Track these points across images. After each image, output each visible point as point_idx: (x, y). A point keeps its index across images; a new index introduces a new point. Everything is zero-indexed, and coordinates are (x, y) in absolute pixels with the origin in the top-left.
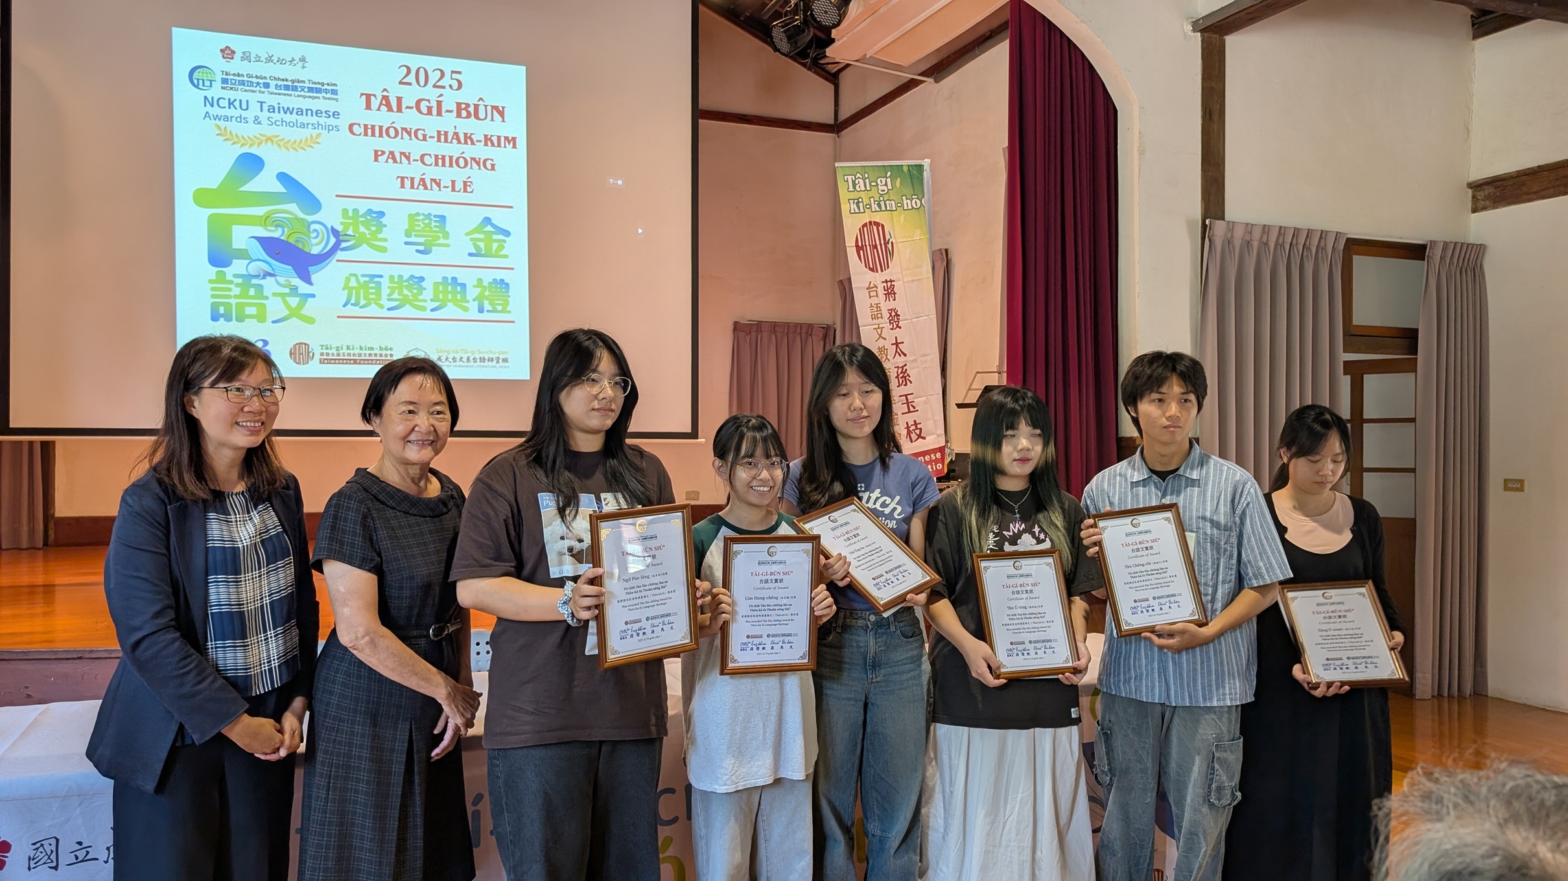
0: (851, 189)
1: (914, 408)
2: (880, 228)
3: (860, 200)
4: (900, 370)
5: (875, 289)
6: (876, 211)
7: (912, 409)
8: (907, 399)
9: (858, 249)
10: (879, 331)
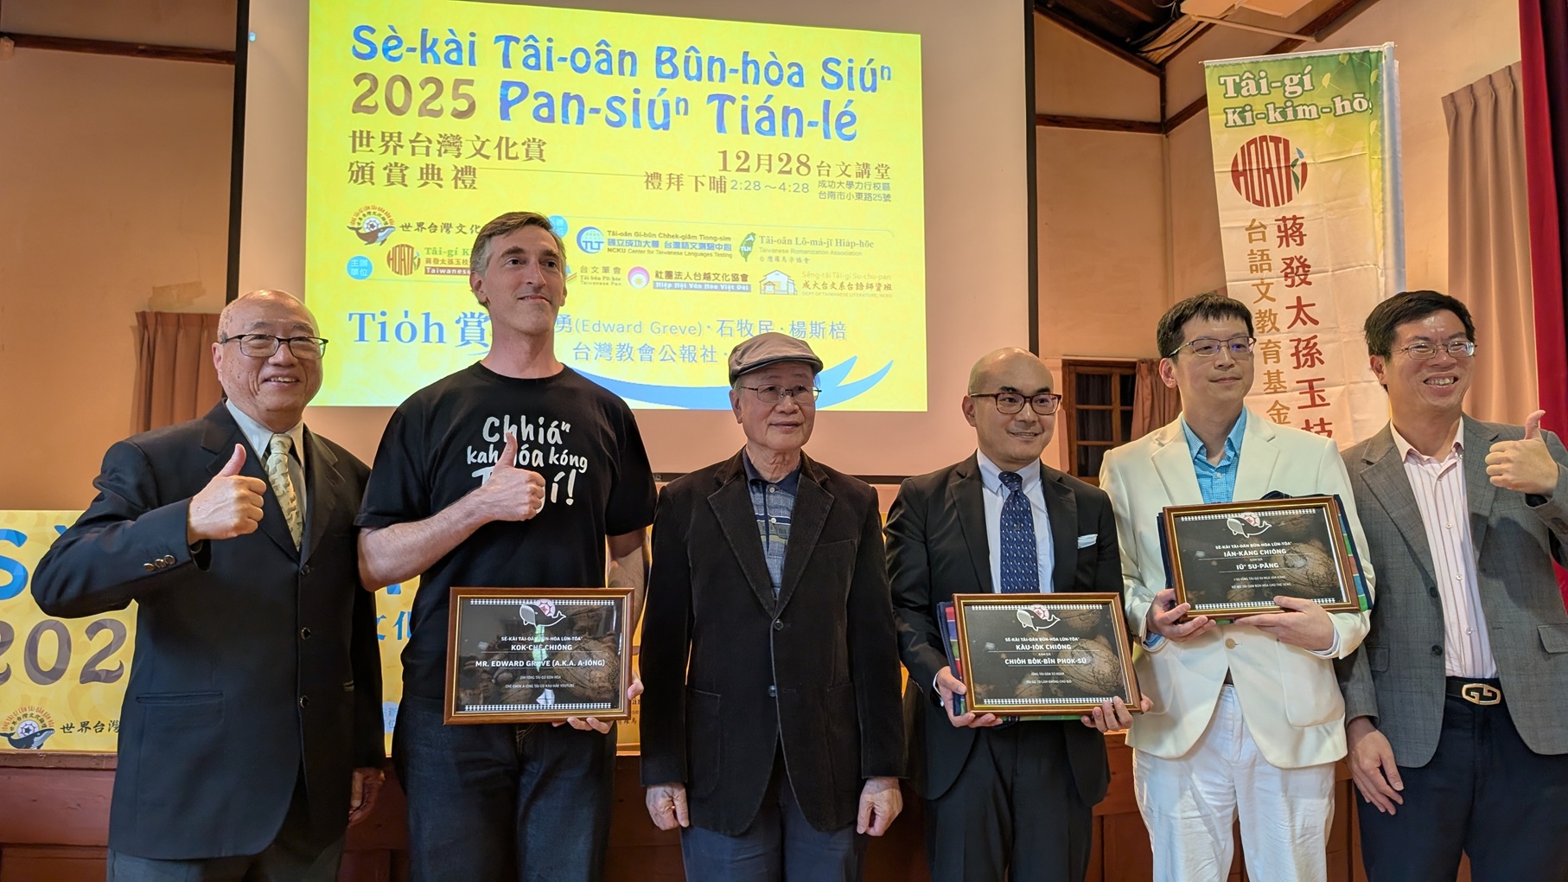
0: (1231, 93)
1: (1323, 399)
2: (1281, 146)
3: (1248, 108)
5: (1262, 229)
6: (1277, 122)
7: (1318, 401)
8: (1311, 387)
9: (1235, 174)
10: (1263, 289)
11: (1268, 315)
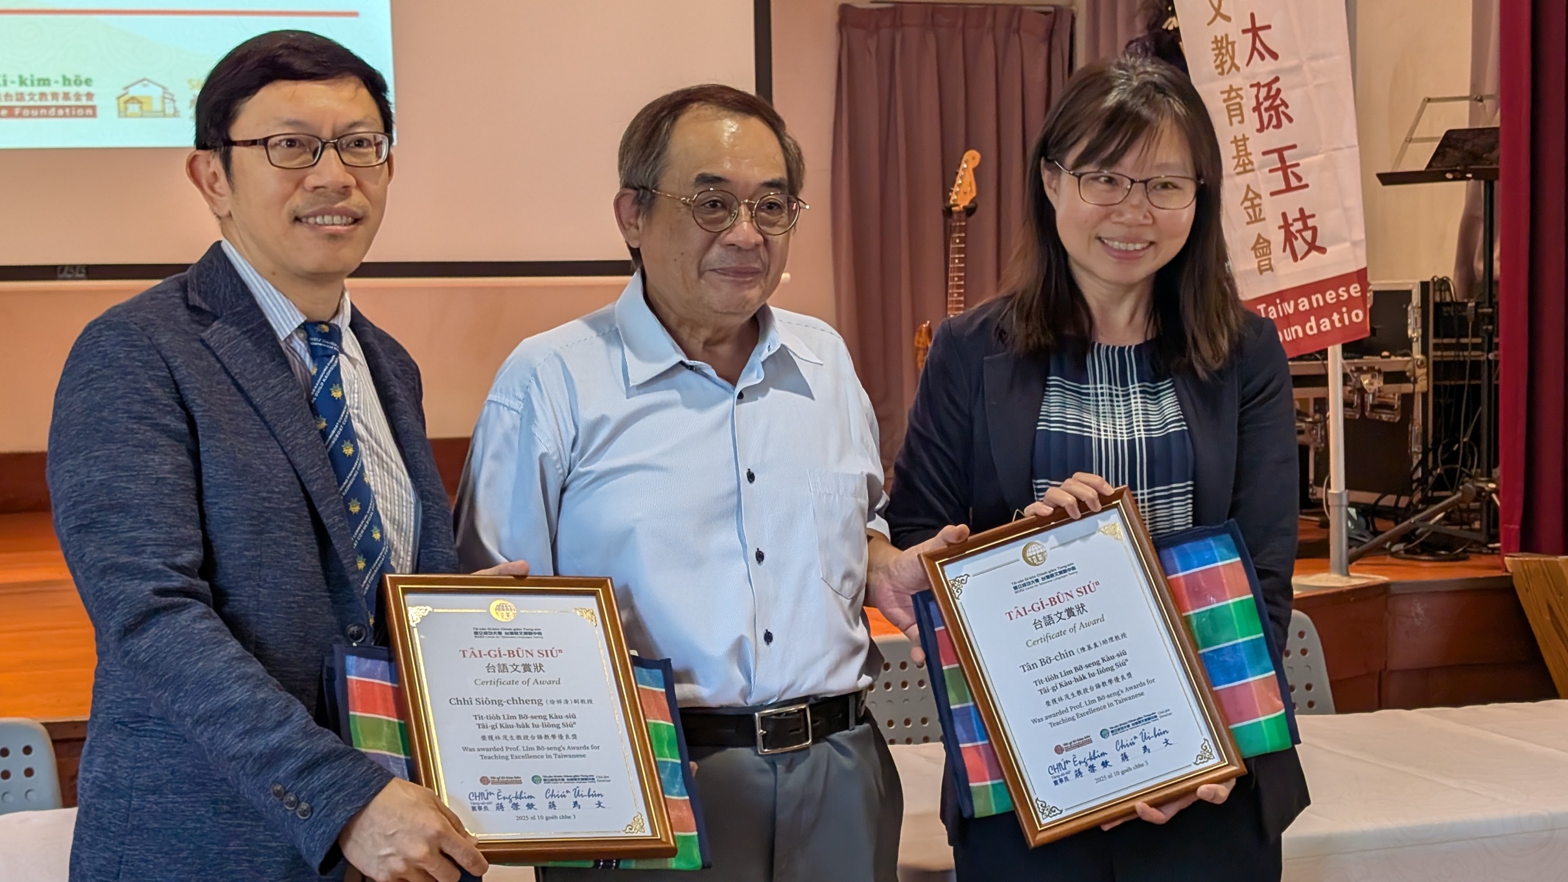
1: (1299, 179)
4: (1263, 92)
7: (1294, 182)
8: (1282, 160)
10: (1215, 2)
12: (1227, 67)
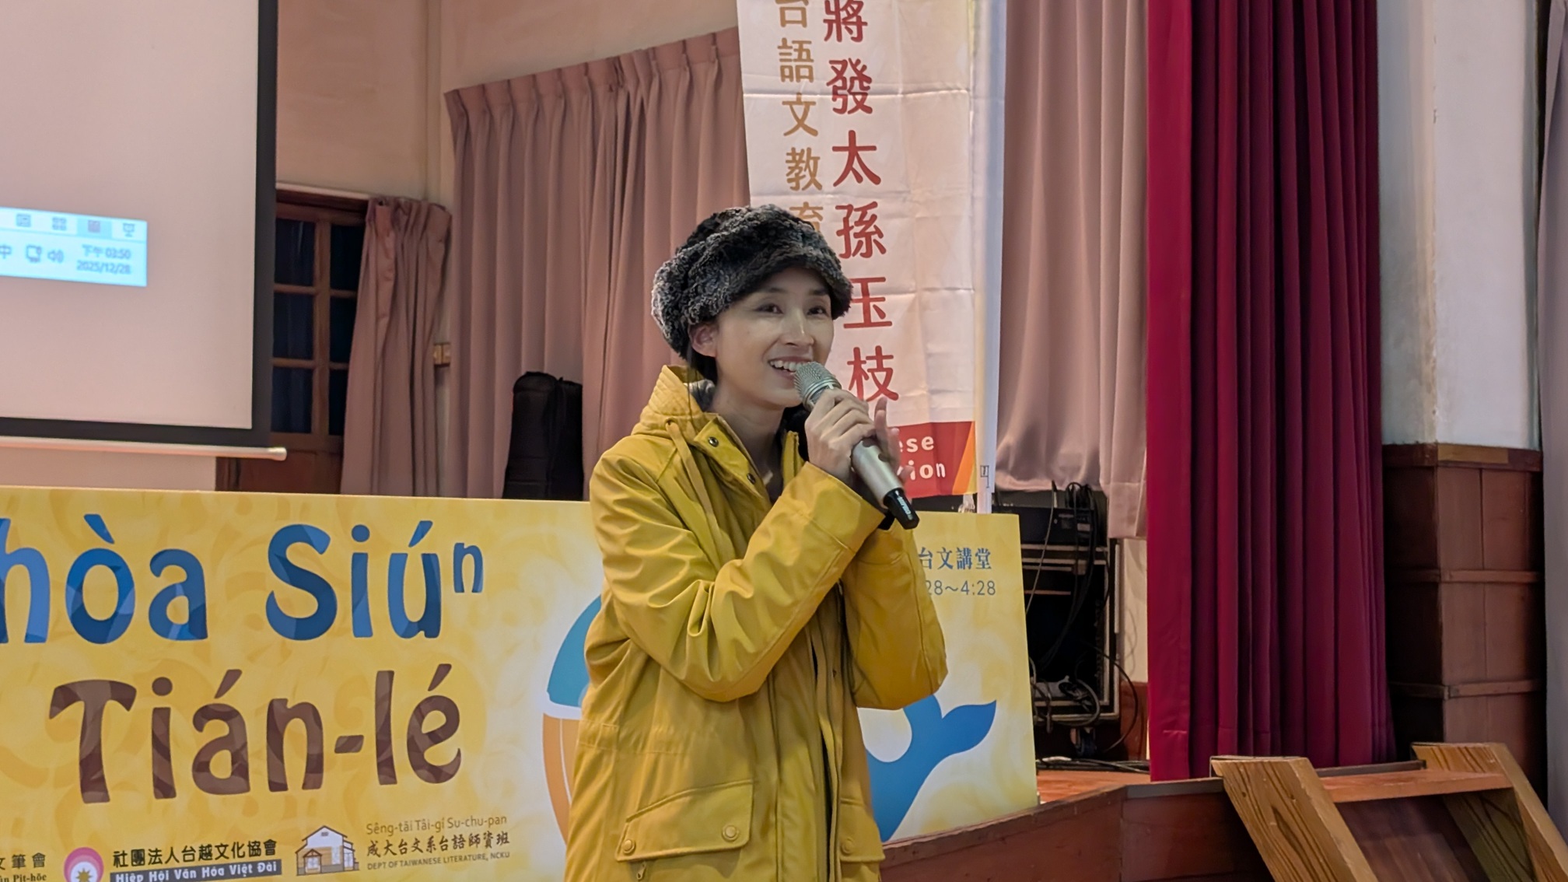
1: (882, 314)
7: (875, 317)
8: (865, 291)
10: (799, 109)
11: (805, 158)
12: (803, 183)
